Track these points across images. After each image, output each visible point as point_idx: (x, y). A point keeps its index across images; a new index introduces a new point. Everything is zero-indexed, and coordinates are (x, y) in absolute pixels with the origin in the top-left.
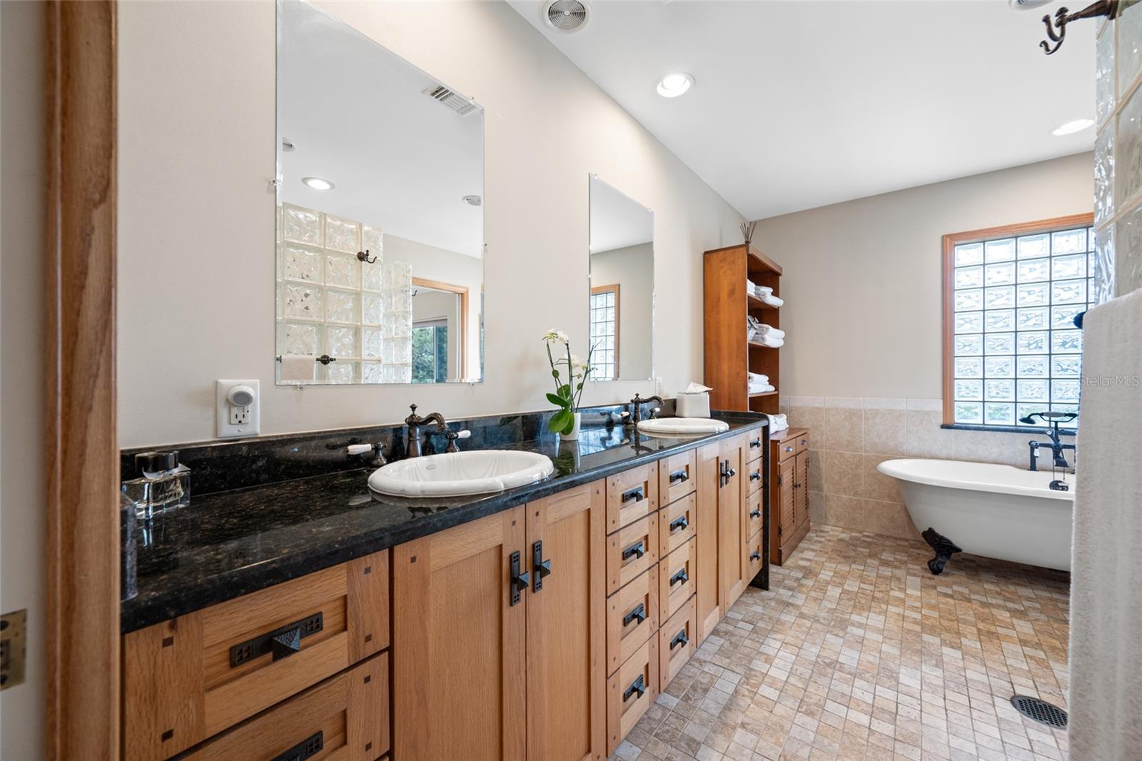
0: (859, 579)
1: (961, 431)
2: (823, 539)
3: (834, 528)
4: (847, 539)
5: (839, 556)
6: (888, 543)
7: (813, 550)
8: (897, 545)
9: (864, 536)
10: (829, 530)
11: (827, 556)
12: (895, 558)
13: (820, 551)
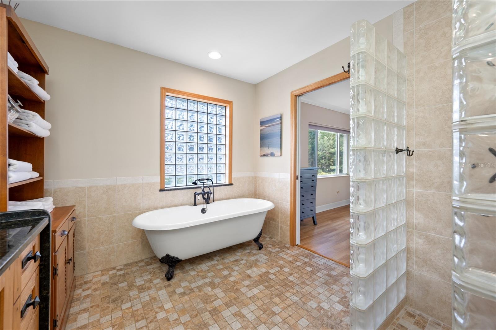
0: (132, 319)
1: (168, 192)
2: (89, 292)
3: (94, 274)
4: (108, 280)
5: (109, 303)
6: (134, 269)
7: (85, 310)
8: (140, 267)
9: (117, 270)
10: (92, 278)
11: (99, 309)
12: (145, 280)
13: (92, 307)
